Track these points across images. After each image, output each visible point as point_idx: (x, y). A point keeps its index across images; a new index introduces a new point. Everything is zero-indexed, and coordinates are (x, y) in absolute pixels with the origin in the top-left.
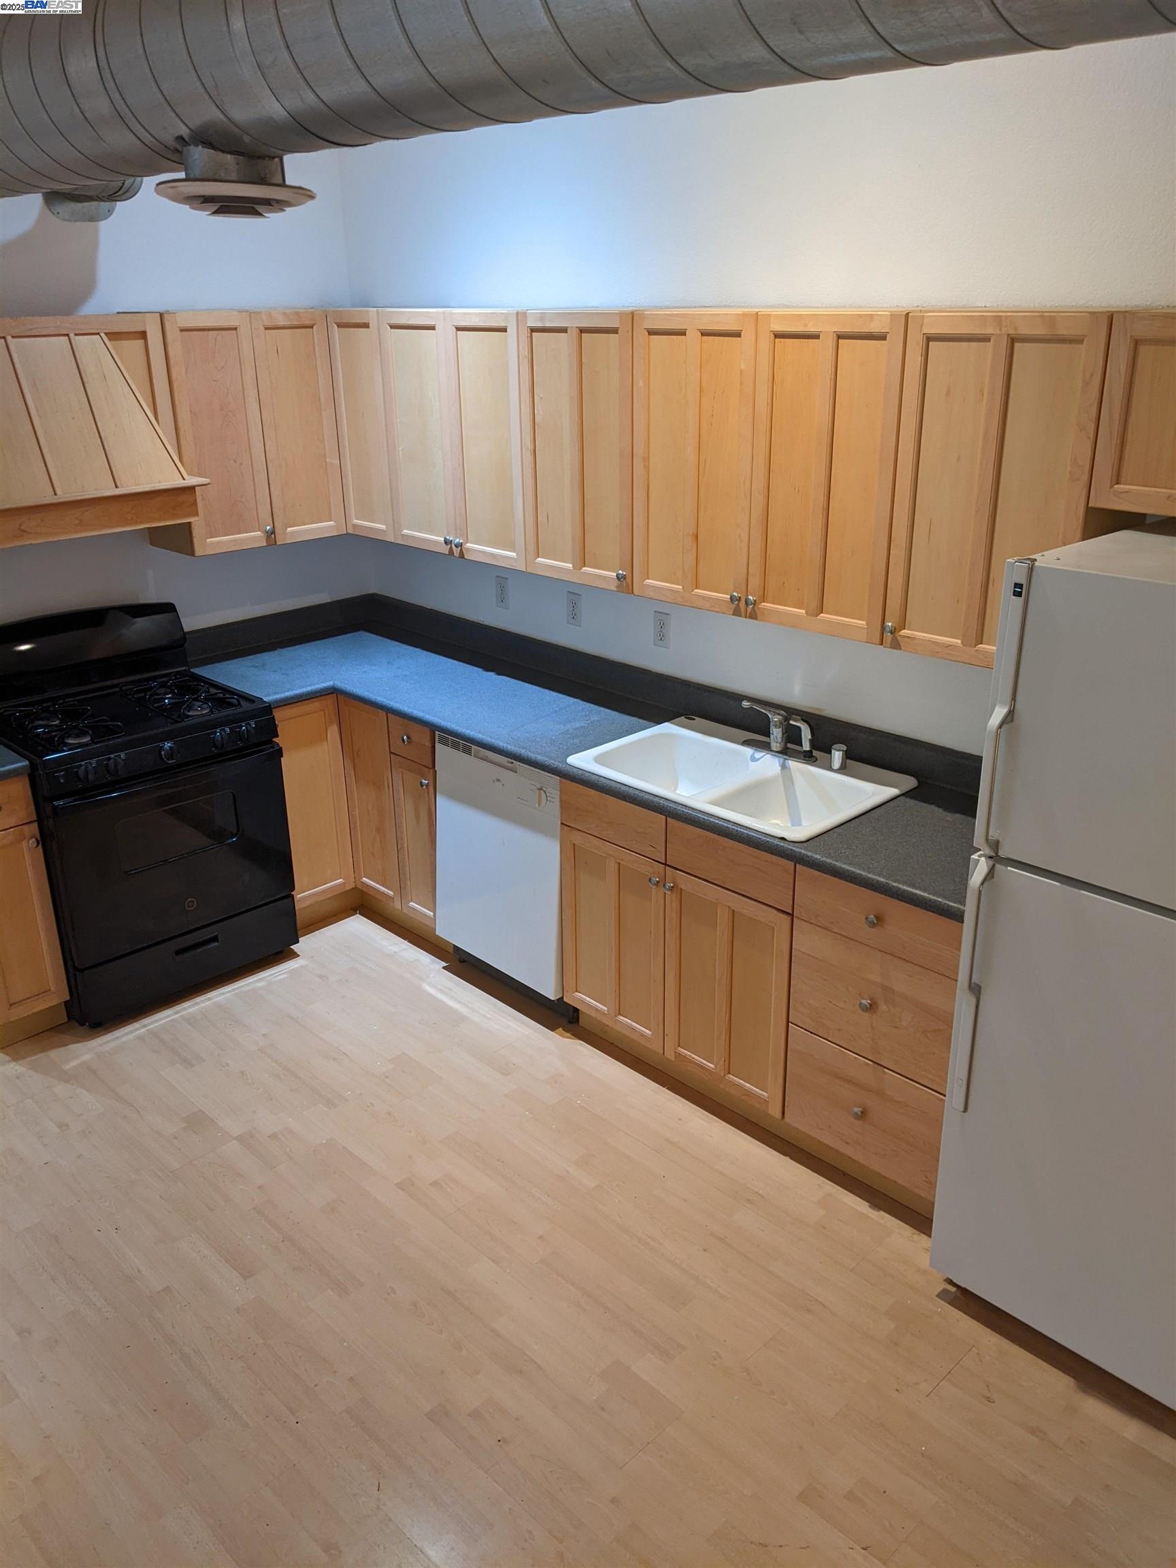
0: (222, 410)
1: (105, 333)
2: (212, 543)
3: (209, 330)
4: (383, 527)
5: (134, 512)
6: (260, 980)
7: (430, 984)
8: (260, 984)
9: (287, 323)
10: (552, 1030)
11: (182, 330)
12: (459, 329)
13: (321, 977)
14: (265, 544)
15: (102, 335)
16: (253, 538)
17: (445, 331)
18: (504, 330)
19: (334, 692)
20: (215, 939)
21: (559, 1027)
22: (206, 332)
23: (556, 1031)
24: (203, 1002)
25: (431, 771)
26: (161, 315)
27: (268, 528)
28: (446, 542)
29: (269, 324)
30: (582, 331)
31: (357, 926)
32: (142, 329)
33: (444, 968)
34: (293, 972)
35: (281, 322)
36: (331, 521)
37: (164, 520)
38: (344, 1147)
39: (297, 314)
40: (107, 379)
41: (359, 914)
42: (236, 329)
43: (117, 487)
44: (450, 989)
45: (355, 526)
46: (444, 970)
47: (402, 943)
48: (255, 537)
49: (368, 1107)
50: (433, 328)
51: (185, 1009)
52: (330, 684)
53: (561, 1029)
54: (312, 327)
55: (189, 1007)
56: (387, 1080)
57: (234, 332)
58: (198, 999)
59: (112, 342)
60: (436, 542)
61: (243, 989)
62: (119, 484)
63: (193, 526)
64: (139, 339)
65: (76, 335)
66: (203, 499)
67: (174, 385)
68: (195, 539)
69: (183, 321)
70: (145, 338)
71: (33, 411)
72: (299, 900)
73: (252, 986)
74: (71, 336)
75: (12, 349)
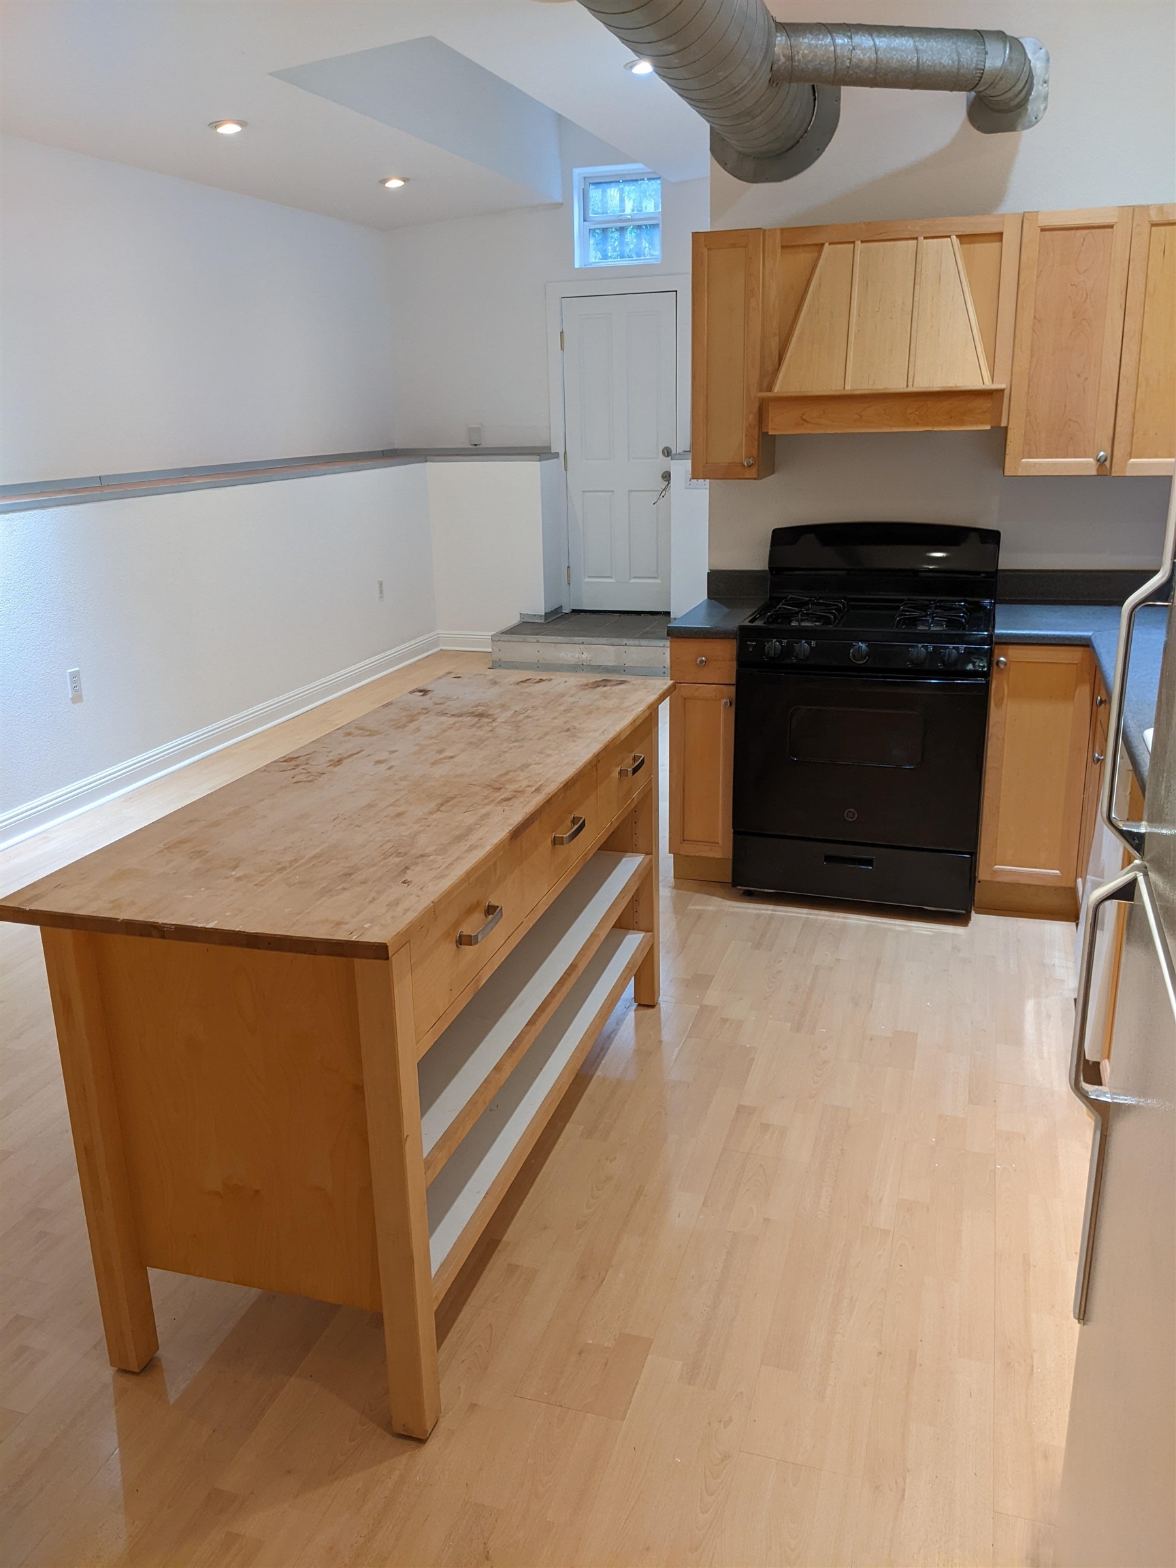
0: (1075, 317)
1: (958, 236)
2: (1028, 463)
3: (1078, 228)
5: (916, 413)
6: (905, 926)
7: (1036, 1004)
11: (1043, 230)
14: (1096, 473)
15: (954, 237)
16: (1085, 465)
20: (869, 862)
22: (1074, 231)
26: (1023, 215)
27: (1102, 454)
29: (1155, 220)
32: (1000, 231)
37: (949, 424)
40: (942, 282)
42: (1112, 226)
43: (908, 385)
49: (819, 1047)
52: (1088, 634)
56: (871, 1039)
57: (1111, 229)
58: (836, 914)
59: (964, 245)
61: (882, 926)
62: (910, 384)
63: (1008, 442)
64: (997, 242)
65: (925, 238)
66: (1028, 415)
67: (1021, 288)
68: (1007, 457)
69: (1044, 221)
70: (1001, 241)
71: (854, 311)
72: (996, 872)
73: (892, 927)
74: (921, 239)
75: (858, 252)
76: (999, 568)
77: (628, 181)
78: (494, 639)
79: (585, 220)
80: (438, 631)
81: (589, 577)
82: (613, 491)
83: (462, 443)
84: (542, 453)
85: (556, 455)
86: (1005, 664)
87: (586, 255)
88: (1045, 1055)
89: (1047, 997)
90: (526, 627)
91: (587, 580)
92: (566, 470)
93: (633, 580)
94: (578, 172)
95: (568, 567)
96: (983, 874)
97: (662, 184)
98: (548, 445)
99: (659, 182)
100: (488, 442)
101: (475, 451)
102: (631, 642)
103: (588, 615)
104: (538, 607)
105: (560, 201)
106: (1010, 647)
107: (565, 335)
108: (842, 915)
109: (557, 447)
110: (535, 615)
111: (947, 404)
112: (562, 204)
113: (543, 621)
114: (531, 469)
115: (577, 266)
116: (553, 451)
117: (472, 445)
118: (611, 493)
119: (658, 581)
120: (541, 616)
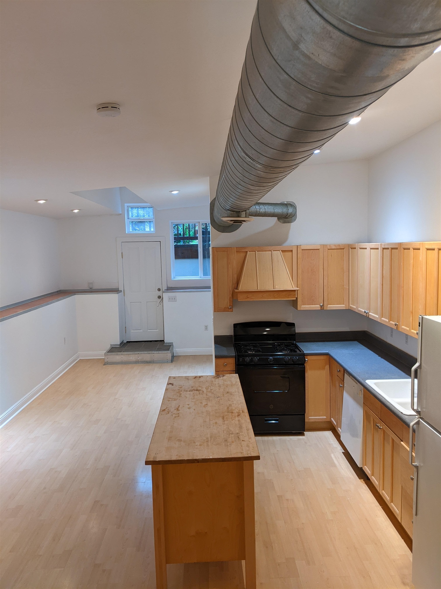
0: (311, 271)
1: (281, 251)
2: (303, 307)
3: (311, 250)
4: (355, 307)
6: (288, 438)
7: (334, 455)
8: (288, 439)
9: (335, 248)
10: (360, 479)
11: (302, 250)
12: (371, 249)
13: (305, 443)
14: (320, 309)
15: (280, 251)
16: (317, 307)
17: (368, 249)
18: (378, 249)
19: (327, 354)
21: (362, 479)
22: (310, 250)
23: (361, 480)
24: (270, 438)
25: (343, 382)
26: (297, 246)
27: (321, 304)
28: (365, 312)
29: (329, 248)
30: (392, 249)
31: (329, 434)
32: (292, 250)
33: (343, 452)
34: (299, 439)
35: (334, 248)
36: (344, 305)
37: (285, 298)
38: (273, 482)
39: (339, 245)
40: (279, 262)
41: (332, 431)
42: (319, 249)
43: (274, 289)
44: (339, 458)
45: (351, 307)
46: (342, 453)
47: (337, 442)
48: (317, 306)
49: (288, 476)
50: (366, 249)
51: (265, 438)
52: (327, 352)
53: (362, 480)
54: (344, 249)
55: (266, 438)
56: (299, 472)
57: (318, 250)
58: (269, 437)
59: (283, 253)
60: (362, 311)
61: (283, 439)
62: (275, 288)
63: (298, 301)
64: (291, 252)
65: (273, 251)
66: (302, 295)
67: (298, 264)
68: (298, 305)
69: (303, 247)
70: (292, 252)
71: (257, 269)
72: (309, 419)
73: (286, 439)
74: (272, 251)
75: (256, 254)
76: (296, 332)
77: (141, 208)
78: (105, 355)
79: (128, 219)
80: (79, 353)
81: (133, 330)
82: (141, 302)
83: (86, 287)
84: (116, 291)
85: (121, 291)
86: (307, 361)
87: (129, 229)
88: (343, 468)
89: (335, 453)
90: (113, 350)
91: (132, 331)
92: (124, 296)
93: (149, 331)
94: (126, 205)
95: (125, 327)
96: (306, 420)
97: (153, 210)
98: (118, 288)
99: (152, 208)
100: (96, 287)
101: (91, 291)
102: (156, 352)
103: (133, 343)
104: (117, 342)
105: (121, 213)
106: (308, 356)
107: (123, 253)
108: (271, 437)
109: (121, 288)
110: (116, 345)
111: (284, 293)
112: (121, 214)
113: (119, 346)
114: (114, 297)
115: (126, 233)
116: (119, 290)
117: (90, 288)
118: (140, 303)
119: (158, 330)
120: (118, 345)
